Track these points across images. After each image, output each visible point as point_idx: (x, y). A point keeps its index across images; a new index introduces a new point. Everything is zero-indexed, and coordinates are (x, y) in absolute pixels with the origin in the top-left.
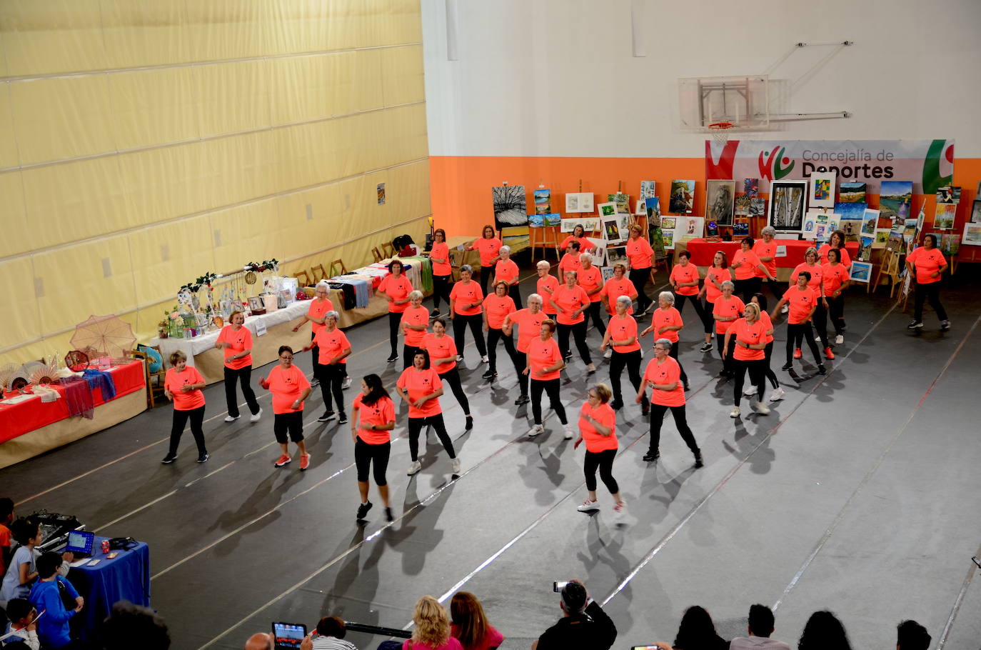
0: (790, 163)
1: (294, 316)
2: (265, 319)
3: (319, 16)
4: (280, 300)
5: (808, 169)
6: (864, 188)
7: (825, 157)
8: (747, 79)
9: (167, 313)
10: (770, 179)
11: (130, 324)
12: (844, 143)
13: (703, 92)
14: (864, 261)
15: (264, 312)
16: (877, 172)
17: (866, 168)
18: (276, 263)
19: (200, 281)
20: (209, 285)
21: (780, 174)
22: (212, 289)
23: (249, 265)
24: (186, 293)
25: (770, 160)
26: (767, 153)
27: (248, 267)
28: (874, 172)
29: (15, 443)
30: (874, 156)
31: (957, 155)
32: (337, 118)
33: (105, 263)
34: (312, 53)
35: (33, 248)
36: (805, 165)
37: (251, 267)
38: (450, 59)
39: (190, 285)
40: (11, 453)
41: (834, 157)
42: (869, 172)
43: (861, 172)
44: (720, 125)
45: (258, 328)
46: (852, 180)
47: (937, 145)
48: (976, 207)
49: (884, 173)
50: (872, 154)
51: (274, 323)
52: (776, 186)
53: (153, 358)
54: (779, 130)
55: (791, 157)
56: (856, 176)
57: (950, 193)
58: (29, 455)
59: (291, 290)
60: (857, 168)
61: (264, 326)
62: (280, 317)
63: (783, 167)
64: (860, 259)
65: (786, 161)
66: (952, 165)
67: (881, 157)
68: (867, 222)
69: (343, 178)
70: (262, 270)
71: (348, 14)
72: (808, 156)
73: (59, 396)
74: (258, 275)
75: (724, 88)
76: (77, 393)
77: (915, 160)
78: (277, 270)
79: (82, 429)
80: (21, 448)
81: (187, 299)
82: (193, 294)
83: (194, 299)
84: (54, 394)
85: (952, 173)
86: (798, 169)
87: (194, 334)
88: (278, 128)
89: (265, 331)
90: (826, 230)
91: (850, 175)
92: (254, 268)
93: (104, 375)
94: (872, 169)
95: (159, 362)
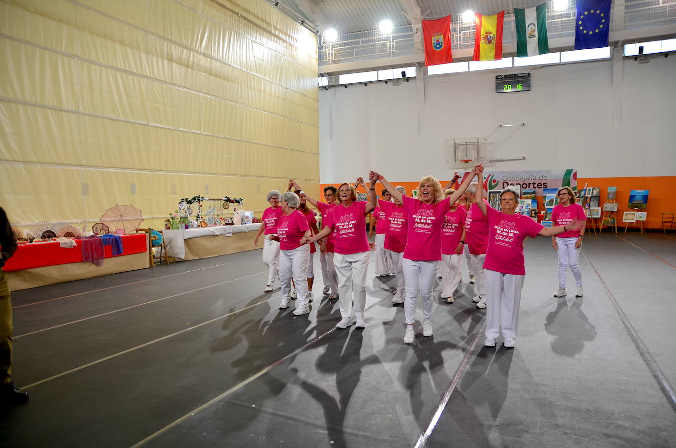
0: (496, 182)
1: (249, 229)
2: (233, 228)
3: (270, 95)
4: (242, 219)
5: (506, 184)
6: (534, 193)
7: (514, 179)
8: (478, 139)
9: (171, 214)
10: (487, 190)
11: (141, 211)
12: (523, 172)
13: (456, 147)
14: (549, 220)
15: (232, 224)
16: (539, 185)
17: (534, 184)
18: (241, 200)
19: (194, 199)
20: (199, 203)
21: (491, 187)
22: (201, 206)
23: (226, 198)
24: (184, 203)
25: (487, 181)
26: (485, 178)
27: (225, 199)
28: (538, 186)
29: (30, 273)
30: (538, 178)
31: (578, 177)
32: (276, 147)
33: (133, 186)
34: (265, 111)
35: (83, 164)
36: (504, 183)
37: (226, 199)
38: (330, 139)
39: (187, 199)
40: (25, 280)
41: (518, 179)
42: (536, 186)
43: (531, 186)
44: (465, 161)
45: (227, 232)
46: (528, 189)
47: (569, 172)
48: (592, 200)
49: (543, 186)
50: (537, 177)
51: (237, 231)
52: (490, 193)
53: (157, 237)
54: (491, 167)
55: (497, 180)
56: (529, 188)
57: (578, 193)
58: (41, 284)
59: (249, 216)
60: (530, 184)
61: (231, 231)
62: (241, 228)
63: (493, 184)
64: (546, 219)
65: (494, 181)
66: (576, 181)
67: (541, 178)
68: (549, 201)
69: (277, 178)
70: (232, 202)
71: (284, 99)
72: (505, 178)
73: (75, 244)
74: (231, 205)
75: (466, 144)
76: (92, 246)
77: (558, 180)
78: (242, 204)
79: (92, 272)
80: (35, 277)
81: (184, 207)
82: (188, 205)
83: (189, 208)
84: (72, 242)
85: (576, 185)
86: (500, 185)
87: (187, 227)
88: (246, 142)
89: (231, 235)
90: (524, 207)
91: (526, 187)
92: (228, 200)
93: (116, 238)
94: (537, 184)
95: (161, 239)
